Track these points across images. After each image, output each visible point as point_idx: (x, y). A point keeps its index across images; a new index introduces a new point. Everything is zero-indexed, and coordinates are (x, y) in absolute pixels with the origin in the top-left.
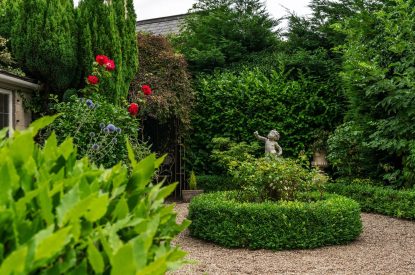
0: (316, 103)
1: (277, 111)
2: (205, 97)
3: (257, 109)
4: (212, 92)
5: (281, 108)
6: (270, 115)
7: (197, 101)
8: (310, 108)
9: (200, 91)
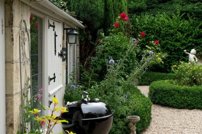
0: (198, 32)
1: (177, 36)
2: (137, 28)
3: (166, 35)
4: (141, 25)
5: (179, 35)
6: (173, 38)
7: (133, 30)
8: (195, 35)
9: (134, 24)
